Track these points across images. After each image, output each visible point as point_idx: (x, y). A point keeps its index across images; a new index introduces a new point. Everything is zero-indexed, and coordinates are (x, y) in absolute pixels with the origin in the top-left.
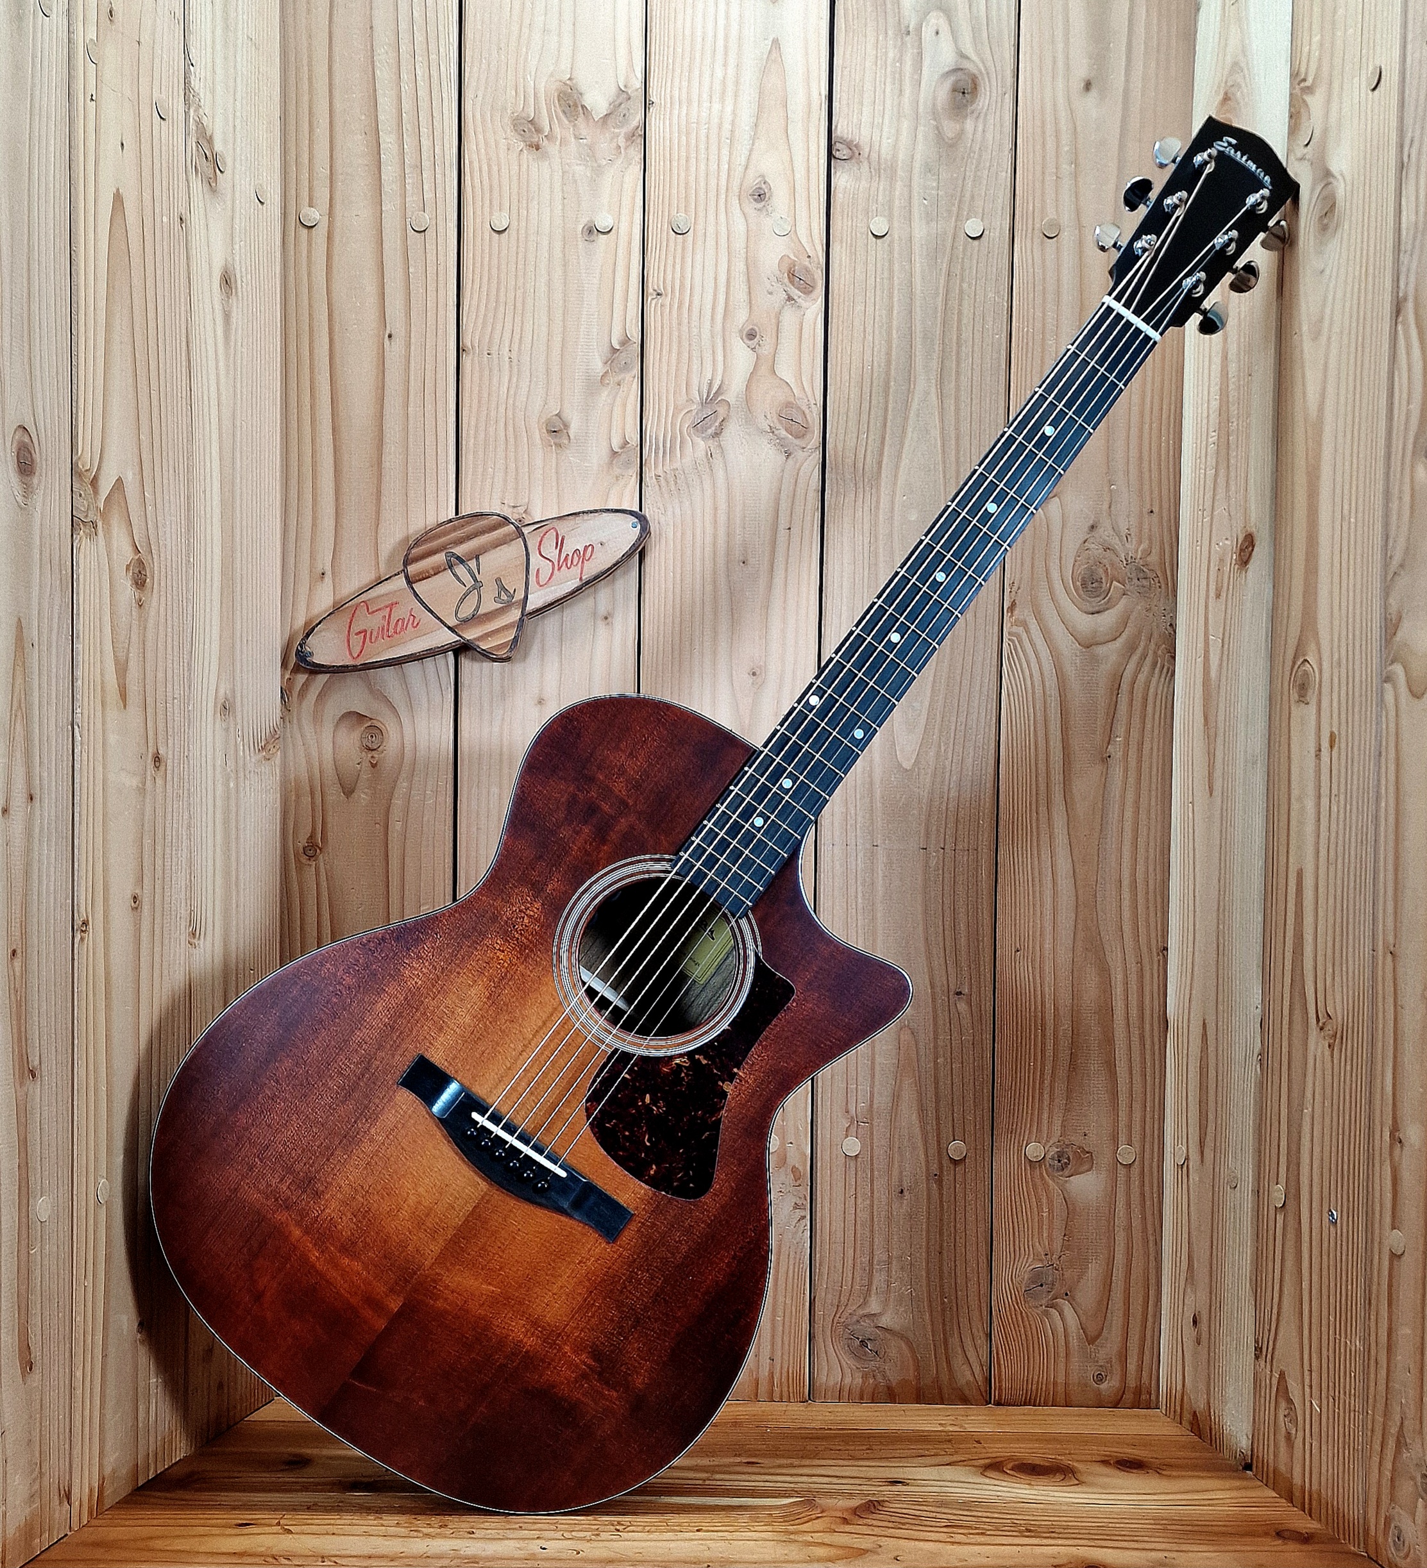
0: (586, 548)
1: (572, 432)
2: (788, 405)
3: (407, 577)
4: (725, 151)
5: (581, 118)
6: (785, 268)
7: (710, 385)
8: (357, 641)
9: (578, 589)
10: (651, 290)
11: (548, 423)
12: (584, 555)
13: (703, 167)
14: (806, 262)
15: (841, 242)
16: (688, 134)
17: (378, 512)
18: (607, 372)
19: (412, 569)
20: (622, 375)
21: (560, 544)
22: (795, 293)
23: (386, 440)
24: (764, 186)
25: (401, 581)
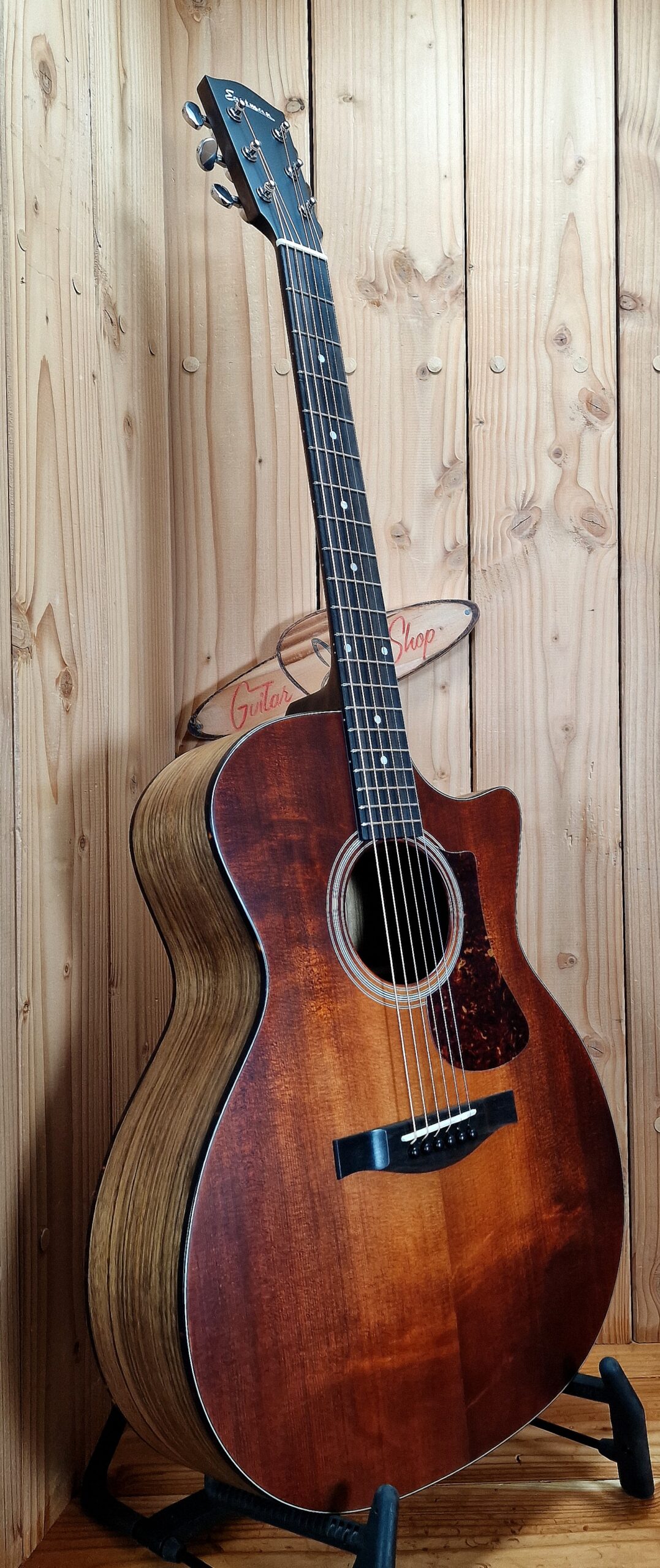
0: (428, 632)
1: (412, 535)
2: (590, 510)
3: (280, 661)
4: (532, 305)
5: (414, 281)
6: (584, 399)
7: (525, 496)
8: (239, 715)
9: (422, 666)
10: (474, 419)
11: (393, 528)
12: (426, 637)
13: (514, 318)
14: (601, 393)
15: (630, 376)
16: (501, 292)
17: (254, 606)
18: (440, 487)
19: (284, 654)
20: (453, 489)
21: (406, 630)
22: (593, 419)
23: (259, 546)
24: (564, 332)
25: (275, 664)
